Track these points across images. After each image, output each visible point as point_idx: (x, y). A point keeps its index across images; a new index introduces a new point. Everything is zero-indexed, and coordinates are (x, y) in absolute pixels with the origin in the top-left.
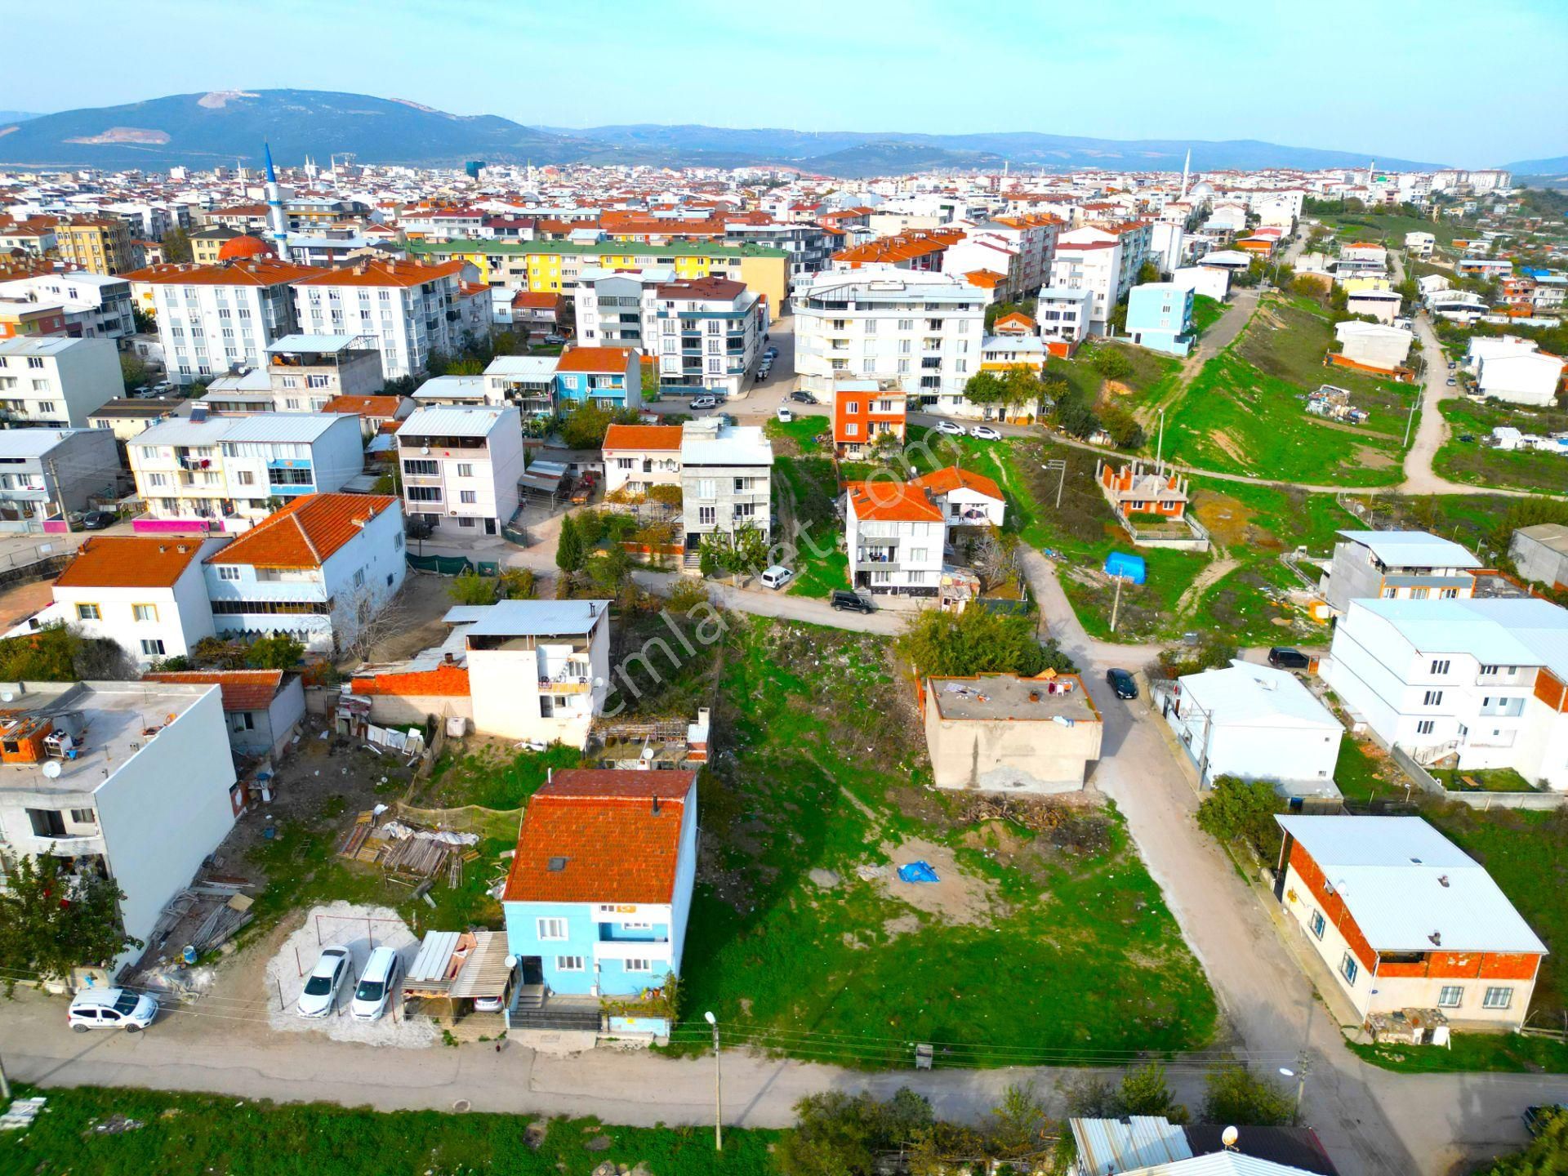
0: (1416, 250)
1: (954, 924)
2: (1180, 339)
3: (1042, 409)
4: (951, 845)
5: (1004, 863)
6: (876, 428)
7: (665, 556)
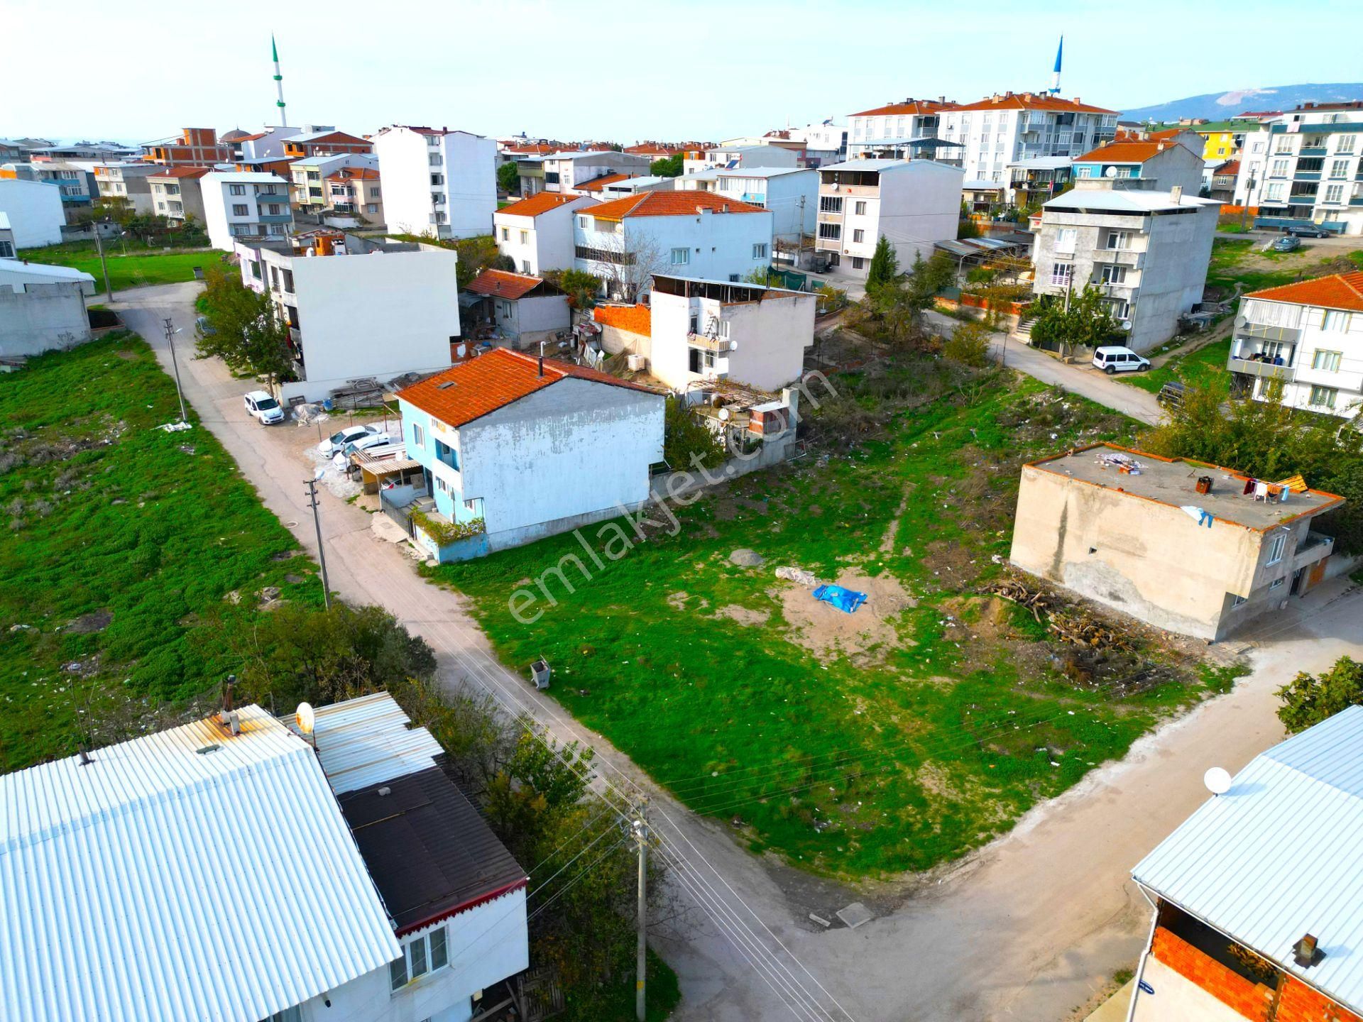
4: (923, 600)
5: (952, 636)
7: (1001, 315)
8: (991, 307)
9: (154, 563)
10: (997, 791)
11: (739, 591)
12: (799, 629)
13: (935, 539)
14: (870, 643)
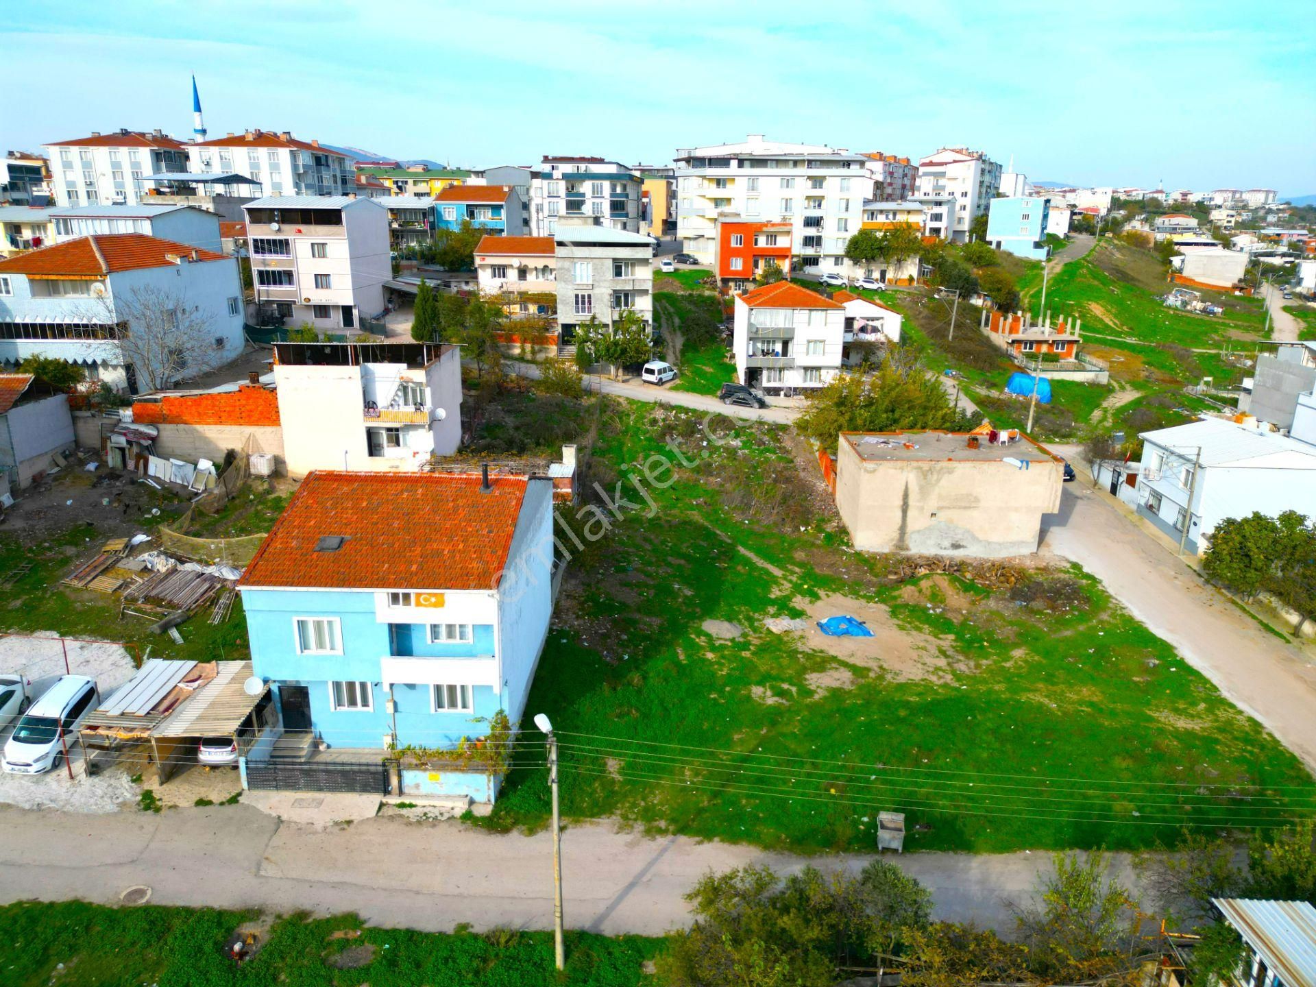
0: (1219, 223)
1: (901, 679)
2: (1038, 245)
3: (922, 273)
4: (883, 601)
5: (956, 619)
6: (761, 263)
7: (537, 347)
8: (524, 341)
10: (1203, 705)
11: (784, 661)
12: (881, 668)
13: (787, 550)
14: (935, 652)
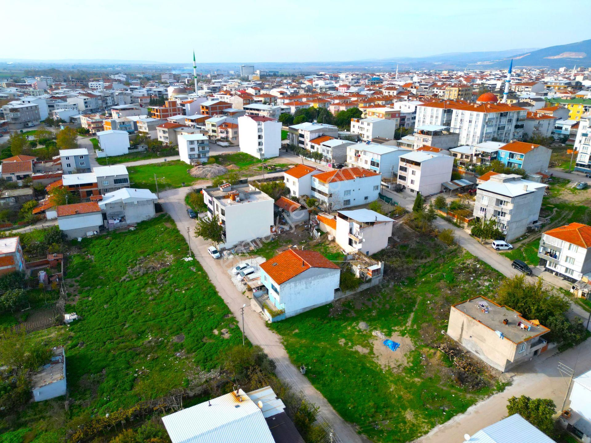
1: (376, 361)
4: (417, 348)
5: (423, 363)
7: (462, 221)
8: (458, 218)
9: (192, 317)
10: (426, 421)
11: (361, 340)
12: (378, 356)
13: (425, 322)
14: (398, 364)
